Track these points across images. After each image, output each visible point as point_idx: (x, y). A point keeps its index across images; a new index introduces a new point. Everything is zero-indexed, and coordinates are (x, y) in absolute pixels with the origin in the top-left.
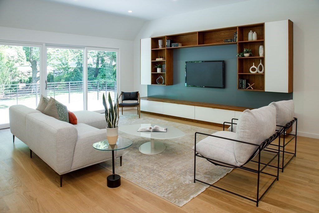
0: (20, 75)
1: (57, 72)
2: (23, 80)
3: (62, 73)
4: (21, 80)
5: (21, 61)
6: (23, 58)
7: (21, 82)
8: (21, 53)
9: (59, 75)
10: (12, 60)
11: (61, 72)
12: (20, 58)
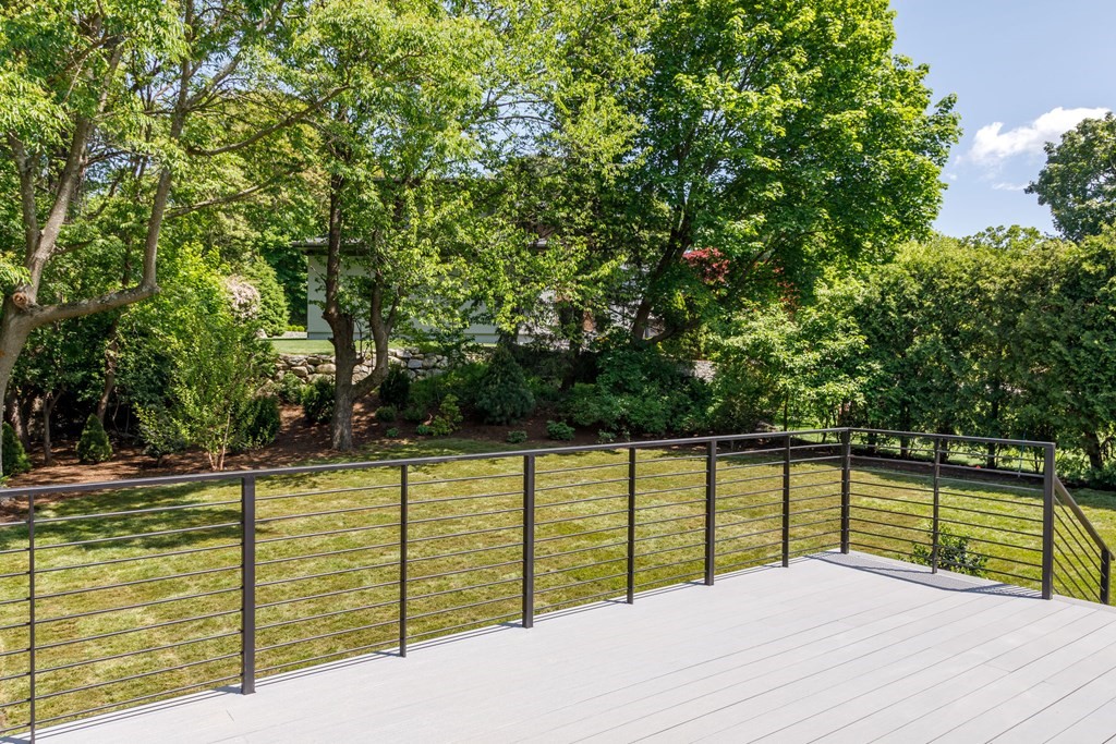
0: (281, 374)
1: (418, 363)
2: (291, 393)
3: (434, 367)
4: (286, 393)
5: (273, 322)
6: (279, 312)
7: (287, 402)
8: (273, 294)
9: (424, 375)
10: (243, 316)
11: (432, 364)
12: (269, 312)
